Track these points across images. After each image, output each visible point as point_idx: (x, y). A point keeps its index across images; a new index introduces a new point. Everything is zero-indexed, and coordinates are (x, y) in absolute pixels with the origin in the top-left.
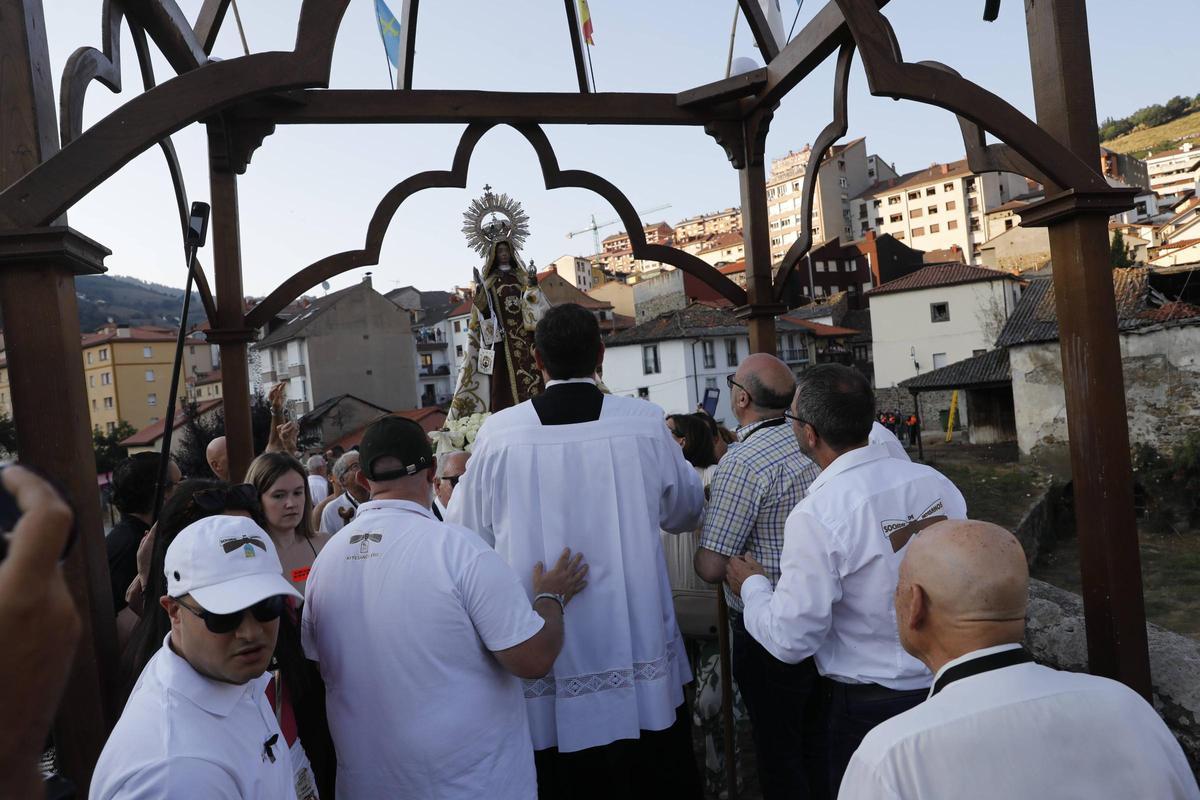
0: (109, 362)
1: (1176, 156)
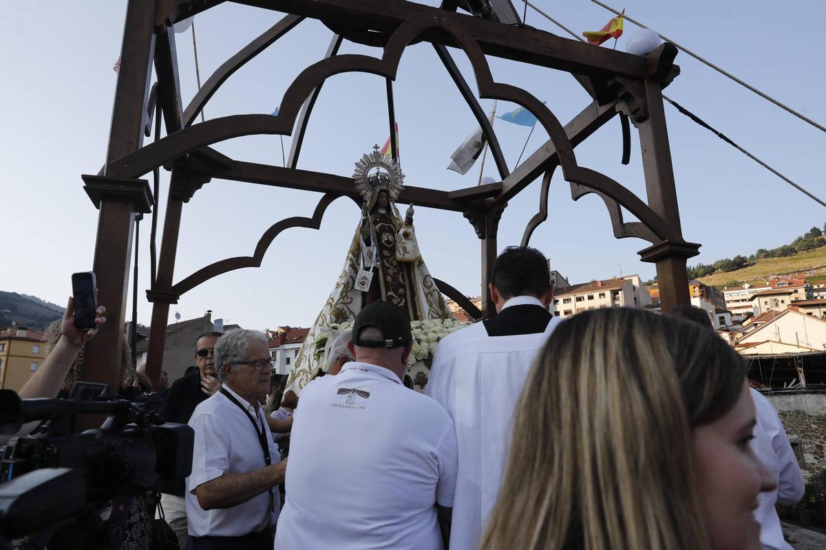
0: (5, 353)
1: (741, 291)
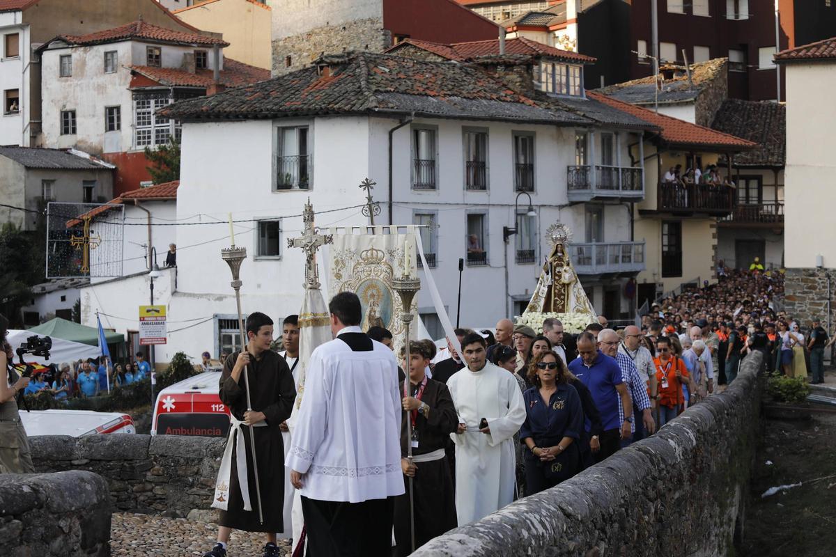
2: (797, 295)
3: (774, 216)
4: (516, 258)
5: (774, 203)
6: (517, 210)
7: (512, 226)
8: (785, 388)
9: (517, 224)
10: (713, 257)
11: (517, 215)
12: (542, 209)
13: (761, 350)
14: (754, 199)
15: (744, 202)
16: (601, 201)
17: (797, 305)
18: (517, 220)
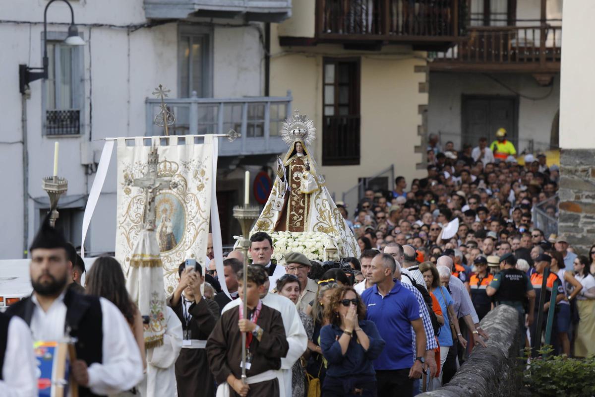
2: (584, 200)
3: (537, 49)
4: (44, 126)
5: (538, 24)
6: (45, 32)
7: (35, 63)
8: (564, 380)
9: (45, 60)
10: (419, 127)
11: (47, 42)
12: (96, 33)
13: (513, 306)
14: (499, 17)
15: (480, 23)
16: (208, 20)
17: (583, 220)
18: (45, 53)
